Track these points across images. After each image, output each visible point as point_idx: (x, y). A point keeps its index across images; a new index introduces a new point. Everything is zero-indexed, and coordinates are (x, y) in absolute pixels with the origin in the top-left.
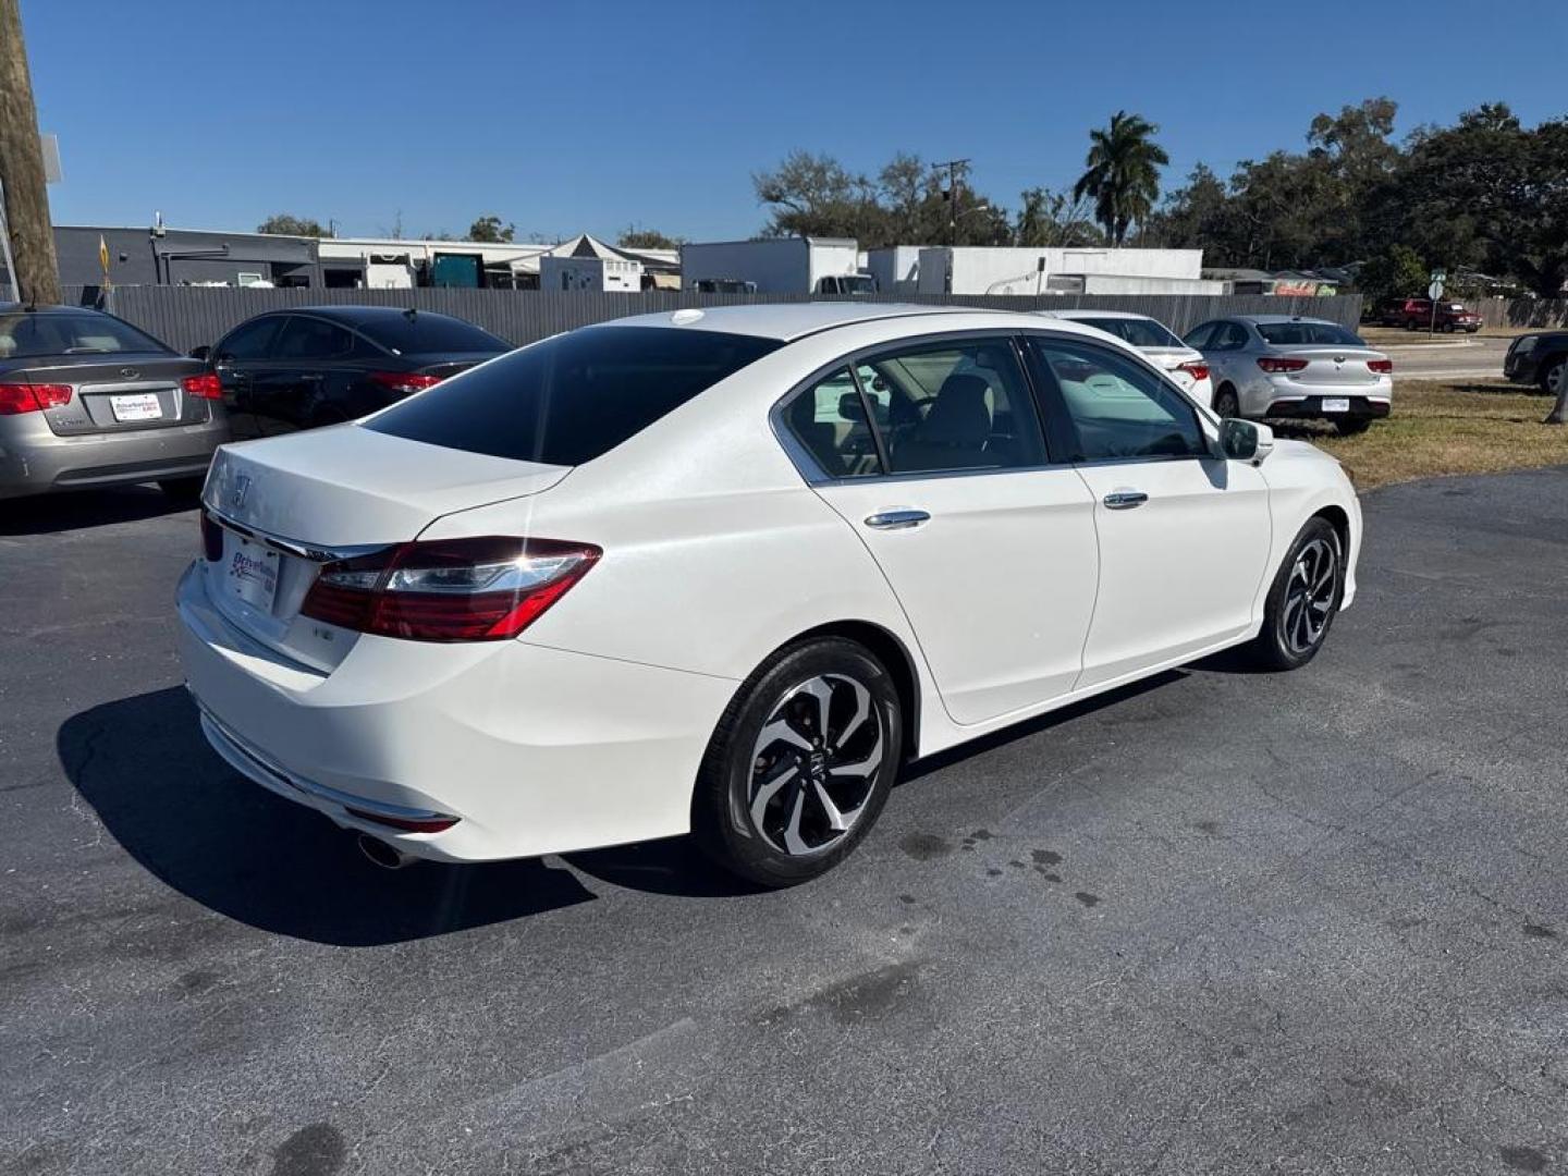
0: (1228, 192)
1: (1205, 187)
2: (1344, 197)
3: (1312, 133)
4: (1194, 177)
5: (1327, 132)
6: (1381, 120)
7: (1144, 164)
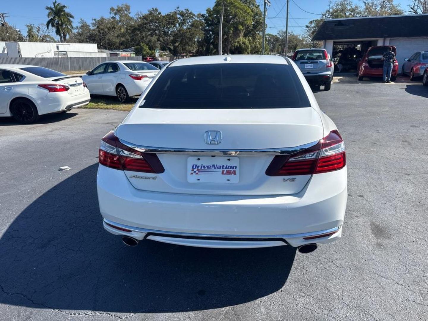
0: (91, 27)
1: (84, 26)
2: (122, 30)
3: (111, 12)
4: (80, 22)
5: (114, 12)
6: (127, 10)
7: (67, 18)
